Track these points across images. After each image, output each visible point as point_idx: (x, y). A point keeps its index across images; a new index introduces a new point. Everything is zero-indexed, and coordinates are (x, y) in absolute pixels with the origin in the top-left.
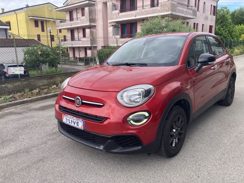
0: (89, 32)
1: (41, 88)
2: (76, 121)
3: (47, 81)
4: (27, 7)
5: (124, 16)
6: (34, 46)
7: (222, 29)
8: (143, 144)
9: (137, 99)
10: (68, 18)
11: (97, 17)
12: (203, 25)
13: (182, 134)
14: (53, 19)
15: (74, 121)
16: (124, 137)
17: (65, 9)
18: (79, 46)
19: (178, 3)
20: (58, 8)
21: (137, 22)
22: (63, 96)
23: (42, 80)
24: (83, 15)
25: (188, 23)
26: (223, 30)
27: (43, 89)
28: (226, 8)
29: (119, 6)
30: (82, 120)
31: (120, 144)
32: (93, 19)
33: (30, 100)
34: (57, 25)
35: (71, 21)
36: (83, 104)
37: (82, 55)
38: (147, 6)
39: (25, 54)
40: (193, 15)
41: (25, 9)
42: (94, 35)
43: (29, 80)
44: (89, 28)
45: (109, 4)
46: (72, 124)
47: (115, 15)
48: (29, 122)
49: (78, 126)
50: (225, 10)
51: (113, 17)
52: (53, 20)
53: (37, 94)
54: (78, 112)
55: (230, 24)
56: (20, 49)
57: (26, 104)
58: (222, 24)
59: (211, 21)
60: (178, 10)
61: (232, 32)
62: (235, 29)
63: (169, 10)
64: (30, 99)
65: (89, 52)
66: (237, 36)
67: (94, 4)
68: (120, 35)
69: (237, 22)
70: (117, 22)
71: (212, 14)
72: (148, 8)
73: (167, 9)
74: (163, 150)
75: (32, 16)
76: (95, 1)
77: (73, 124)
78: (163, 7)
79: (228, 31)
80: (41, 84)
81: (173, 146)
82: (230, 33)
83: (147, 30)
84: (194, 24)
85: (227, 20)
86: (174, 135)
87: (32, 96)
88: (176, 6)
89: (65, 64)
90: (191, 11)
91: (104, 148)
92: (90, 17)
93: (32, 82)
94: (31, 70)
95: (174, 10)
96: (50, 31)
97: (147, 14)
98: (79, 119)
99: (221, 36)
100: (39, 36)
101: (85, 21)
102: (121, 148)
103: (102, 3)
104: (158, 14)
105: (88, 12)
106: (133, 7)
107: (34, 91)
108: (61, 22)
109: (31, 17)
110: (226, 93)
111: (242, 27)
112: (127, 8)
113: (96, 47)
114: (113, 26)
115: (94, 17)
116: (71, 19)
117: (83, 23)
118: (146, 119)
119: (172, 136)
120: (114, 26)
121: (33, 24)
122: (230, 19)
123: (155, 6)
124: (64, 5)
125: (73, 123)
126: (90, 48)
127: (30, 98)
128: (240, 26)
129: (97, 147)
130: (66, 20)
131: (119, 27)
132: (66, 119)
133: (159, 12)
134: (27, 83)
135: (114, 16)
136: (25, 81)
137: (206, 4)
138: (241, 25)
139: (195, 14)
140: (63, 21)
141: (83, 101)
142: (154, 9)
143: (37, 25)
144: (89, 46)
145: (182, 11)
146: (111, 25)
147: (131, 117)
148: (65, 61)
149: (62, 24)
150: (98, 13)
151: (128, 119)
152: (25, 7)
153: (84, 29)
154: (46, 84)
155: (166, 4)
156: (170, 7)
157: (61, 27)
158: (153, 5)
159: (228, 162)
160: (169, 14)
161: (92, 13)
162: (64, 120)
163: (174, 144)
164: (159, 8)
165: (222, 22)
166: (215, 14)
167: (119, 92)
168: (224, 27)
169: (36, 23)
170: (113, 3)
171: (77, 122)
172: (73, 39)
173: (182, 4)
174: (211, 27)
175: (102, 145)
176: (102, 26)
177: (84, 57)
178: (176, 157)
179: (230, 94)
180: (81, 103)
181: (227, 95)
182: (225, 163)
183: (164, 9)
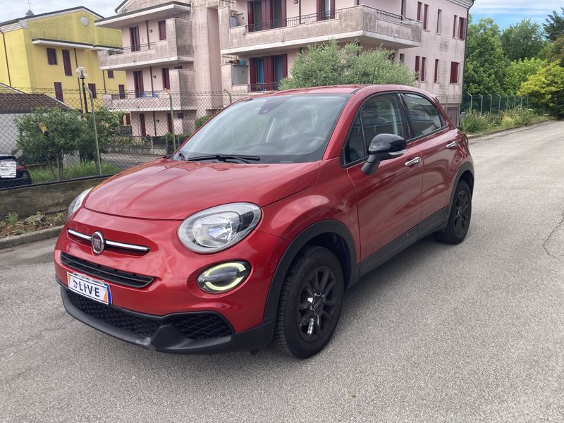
0: (178, 77)
1: (48, 211)
2: (94, 286)
3: (63, 195)
4: (30, 16)
5: (258, 41)
6: (41, 112)
7: (482, 69)
8: (235, 332)
9: (224, 235)
10: (127, 43)
11: (196, 42)
12: (437, 61)
13: (332, 307)
14: (92, 45)
15: (90, 285)
16: (192, 319)
17: (120, 21)
18: (156, 110)
19: (379, 11)
20: (104, 19)
21: (286, 55)
22: (70, 231)
23: (52, 192)
24: (162, 36)
25: (402, 56)
26: (485, 72)
27: (54, 213)
28: (491, 22)
29: (246, 16)
30: (105, 285)
31: (187, 332)
32: (185, 46)
33: (18, 240)
34: (101, 59)
35: (133, 50)
36: (107, 247)
37: (162, 131)
38: (309, 16)
39: (21, 130)
40: (414, 38)
41: (24, 23)
42: (189, 84)
43: (19, 192)
44: (176, 68)
45: (223, 12)
46: (86, 294)
47: (236, 37)
48: (9, 291)
49: (98, 296)
50: (489, 26)
51: (232, 42)
52: (92, 47)
53: (37, 226)
54: (99, 266)
55: (500, 59)
56: (9, 117)
57: (9, 249)
58: (483, 59)
59: (456, 51)
60: (378, 26)
61: (504, 75)
62: (510, 69)
63: (359, 28)
64: (18, 237)
65: (178, 124)
66: (515, 86)
67: (188, 13)
68: (249, 83)
69: (515, 54)
70: (242, 54)
71: (456, 37)
72: (312, 23)
73: (354, 24)
74: (285, 343)
75: (41, 39)
76: (189, 5)
77: (88, 293)
78: (345, 20)
79: (496, 73)
80: (50, 202)
81: (309, 334)
82: (500, 78)
83: (304, 73)
84: (417, 58)
85: (492, 49)
86: (311, 309)
87: (25, 230)
88: (373, 18)
89: (121, 152)
90: (409, 31)
91: (152, 343)
92: (179, 43)
93: (27, 197)
94: (37, 167)
95: (370, 26)
96: (82, 75)
97: (310, 35)
98: (100, 281)
99: (479, 85)
100: (58, 86)
101: (167, 50)
102: (188, 341)
103: (206, 10)
104: (329, 36)
105: (174, 30)
106: (278, 19)
107: (29, 220)
108: (111, 53)
109: (38, 42)
110: (448, 217)
111: (525, 66)
112: (264, 20)
113: (195, 111)
114: (231, 62)
115: (188, 43)
116: (135, 46)
117: (162, 56)
118: (240, 277)
119: (304, 312)
120: (235, 64)
121: (44, 57)
122: (499, 47)
123: (327, 18)
124: (116, 12)
125: (87, 290)
126: (181, 115)
127: (19, 234)
128: (522, 63)
129: (138, 342)
130: (122, 49)
131: (245, 66)
132: (75, 281)
133: (336, 30)
134: (15, 199)
135: (235, 41)
136: (8, 195)
137: (443, 13)
138: (522, 61)
139: (417, 36)
140: (115, 50)
141: (108, 242)
142: (325, 25)
143: (52, 60)
144: (179, 109)
145: (387, 31)
146: (228, 60)
147: (207, 274)
148: (122, 144)
149: (114, 57)
150: (198, 32)
151: (200, 279)
152: (25, 16)
153: (165, 69)
154: (61, 201)
155: (351, 14)
156: (360, 20)
157: (111, 64)
158: (322, 15)
159: (422, 364)
160: (356, 37)
161: (184, 32)
162: (71, 286)
163: (312, 328)
164: (334, 22)
165: (481, 54)
166: (464, 35)
167: (183, 220)
168: (487, 64)
169: (51, 54)
170: (231, 9)
171: (96, 288)
172: (139, 92)
173: (388, 14)
174: (454, 66)
175: (148, 336)
176: (207, 64)
177: (165, 137)
178: (318, 358)
179: (459, 218)
180: (103, 246)
181: (452, 221)
182: (415, 365)
183: (347, 26)
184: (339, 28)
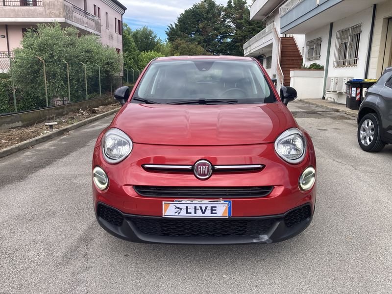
2: (208, 206)
15: (204, 206)
19: (74, 6)
22: (148, 166)
28: (126, 25)
30: (224, 201)
46: (198, 215)
55: (134, 49)
59: (117, 41)
60: (75, 17)
61: (138, 60)
62: (141, 57)
63: (61, 16)
69: (142, 48)
72: (16, 6)
73: (57, 12)
78: (49, 9)
85: (129, 43)
88: (70, 10)
90: (94, 24)
91: (271, 238)
95: (69, 16)
98: (217, 200)
111: (149, 55)
122: (133, 42)
123: (29, 4)
125: (199, 211)
128: (147, 53)
133: (40, 15)
137: (109, 15)
139: (98, 28)
141: (217, 167)
145: (80, 21)
151: (300, 182)
155: (54, 5)
156: (62, 10)
162: (169, 213)
164: (39, 9)
166: (121, 31)
167: (273, 143)
171: (212, 207)
173: (80, 10)
180: (211, 171)
183: (51, 13)
184: (44, 13)
